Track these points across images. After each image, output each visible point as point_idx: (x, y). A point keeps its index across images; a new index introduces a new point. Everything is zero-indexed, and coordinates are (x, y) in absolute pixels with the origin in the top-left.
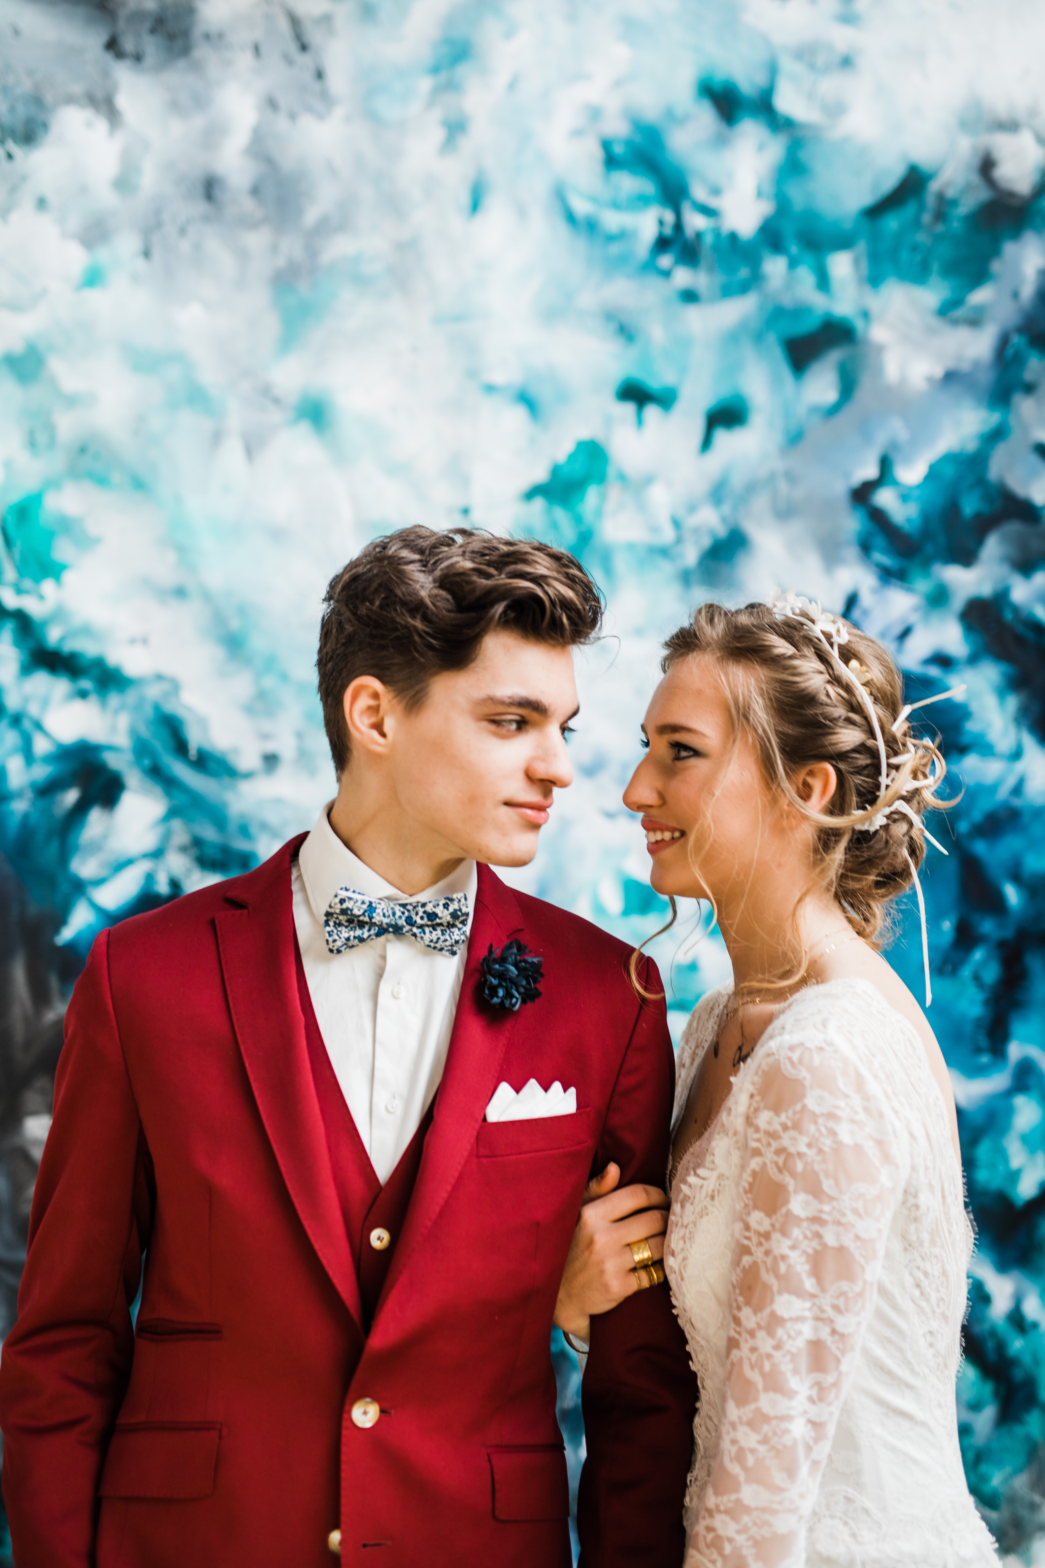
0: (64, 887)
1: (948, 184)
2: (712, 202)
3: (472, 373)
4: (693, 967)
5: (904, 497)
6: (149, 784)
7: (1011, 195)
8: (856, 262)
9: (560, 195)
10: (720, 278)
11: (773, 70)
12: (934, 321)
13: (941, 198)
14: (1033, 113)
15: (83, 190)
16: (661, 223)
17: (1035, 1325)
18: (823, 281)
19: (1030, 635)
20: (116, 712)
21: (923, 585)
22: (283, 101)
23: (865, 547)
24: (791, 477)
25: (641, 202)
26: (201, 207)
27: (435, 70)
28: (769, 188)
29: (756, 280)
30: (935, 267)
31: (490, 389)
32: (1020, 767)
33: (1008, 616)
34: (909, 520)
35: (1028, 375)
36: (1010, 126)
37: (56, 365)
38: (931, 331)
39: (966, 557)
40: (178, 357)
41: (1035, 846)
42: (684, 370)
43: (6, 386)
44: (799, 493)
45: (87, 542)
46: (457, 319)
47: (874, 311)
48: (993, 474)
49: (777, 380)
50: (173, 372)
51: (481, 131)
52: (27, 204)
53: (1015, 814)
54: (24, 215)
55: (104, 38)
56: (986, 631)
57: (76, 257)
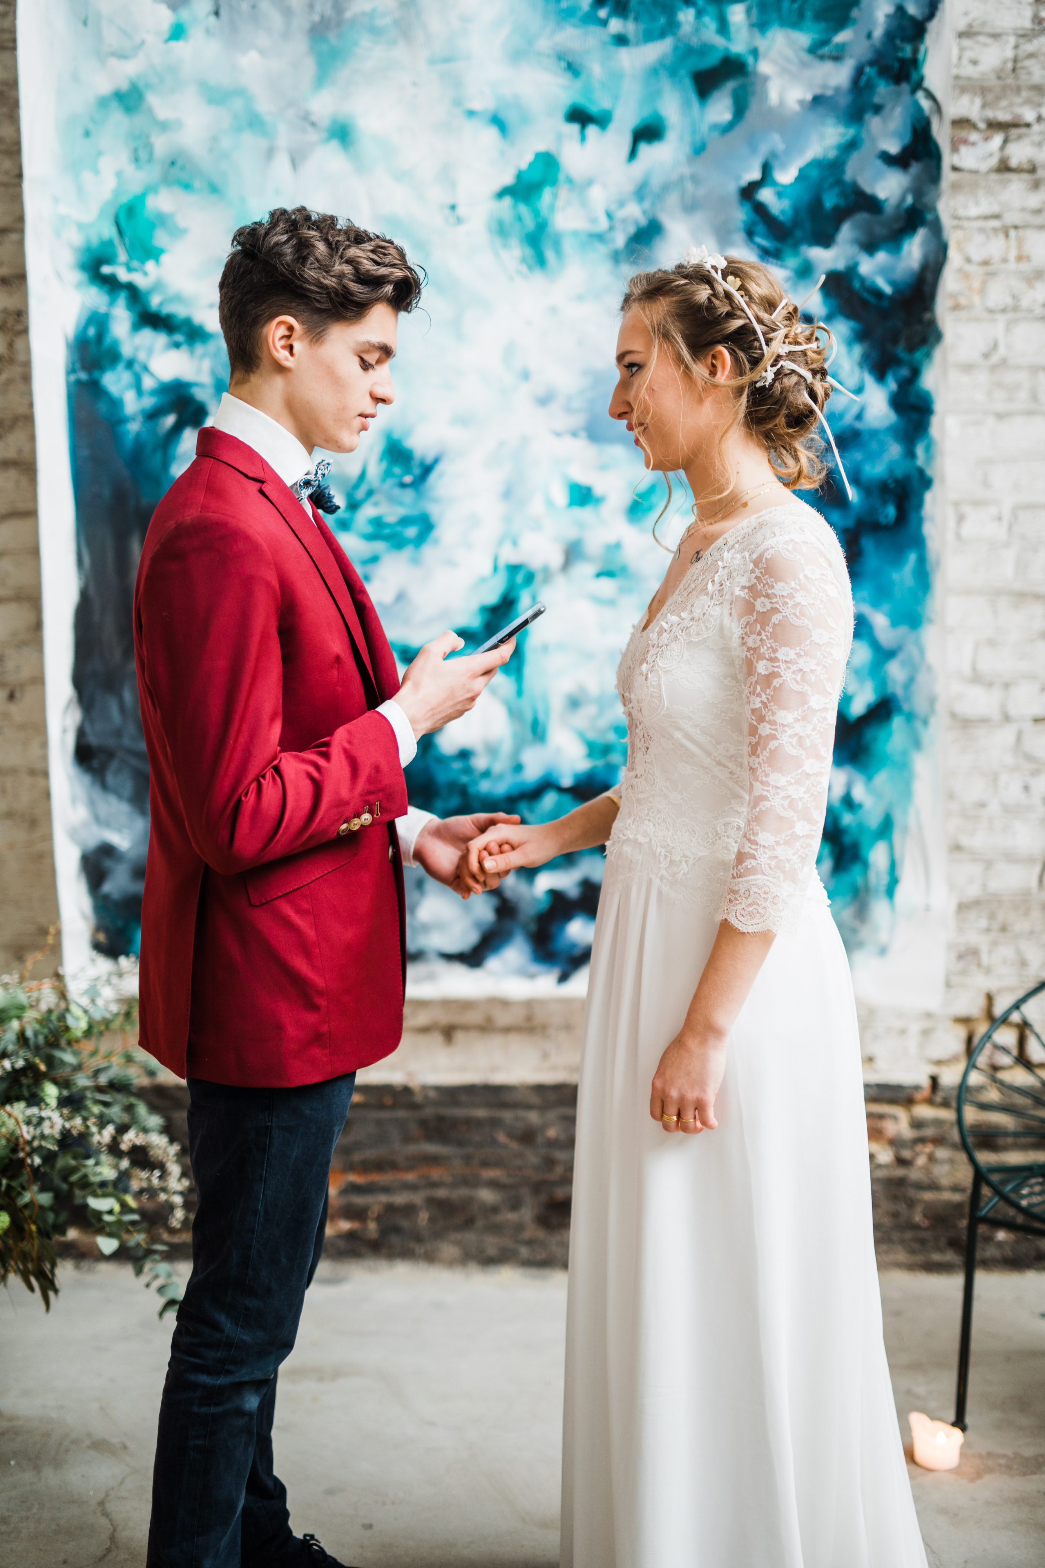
3: (457, 102)
4: (617, 546)
5: (780, 195)
8: (748, 11)
10: (642, 26)
12: (806, 57)
17: (860, 806)
18: (723, 27)
19: (872, 299)
20: (201, 358)
21: (792, 262)
23: (750, 233)
24: (695, 179)
29: (672, 27)
30: (809, 14)
31: (471, 113)
32: (862, 398)
33: (856, 285)
34: (783, 212)
35: (877, 100)
37: (152, 99)
38: (804, 65)
39: (826, 240)
40: (240, 92)
41: (872, 457)
42: (616, 98)
43: (117, 117)
44: (701, 192)
45: (178, 233)
46: (447, 60)
47: (761, 50)
48: (848, 176)
49: (686, 105)
50: (238, 104)
53: (858, 433)
56: (840, 297)
57: (164, 17)
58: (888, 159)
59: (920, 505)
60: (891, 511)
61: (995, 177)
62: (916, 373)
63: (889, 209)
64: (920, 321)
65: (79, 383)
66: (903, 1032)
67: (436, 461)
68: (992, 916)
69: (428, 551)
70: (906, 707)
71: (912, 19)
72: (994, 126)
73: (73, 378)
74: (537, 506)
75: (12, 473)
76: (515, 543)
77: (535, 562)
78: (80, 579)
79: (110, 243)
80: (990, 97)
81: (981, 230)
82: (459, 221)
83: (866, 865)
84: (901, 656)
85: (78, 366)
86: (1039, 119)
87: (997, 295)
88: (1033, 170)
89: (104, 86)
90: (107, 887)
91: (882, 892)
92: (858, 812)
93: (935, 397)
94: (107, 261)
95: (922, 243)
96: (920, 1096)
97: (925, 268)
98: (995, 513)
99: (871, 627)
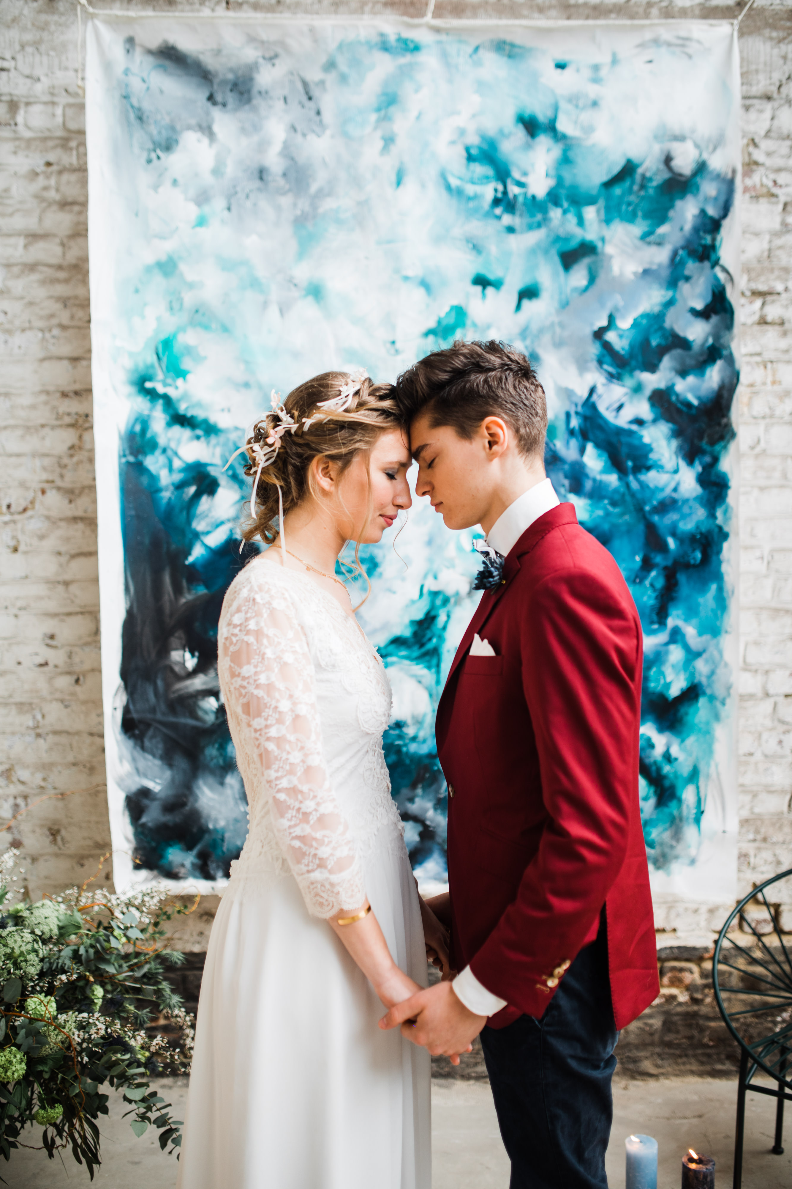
0: (190, 536)
1: (647, 169)
2: (523, 180)
3: (396, 271)
5: (621, 336)
6: (232, 483)
7: (681, 175)
8: (598, 212)
9: (443, 176)
10: (527, 220)
11: (556, 109)
12: (639, 243)
13: (643, 177)
14: (693, 131)
15: (197, 175)
16: (496, 190)
17: (676, 759)
18: (581, 222)
19: (684, 409)
20: (215, 446)
21: (629, 382)
22: (299, 128)
23: (600, 362)
25: (486, 179)
26: (257, 183)
27: (378, 110)
28: (552, 172)
29: (546, 220)
30: (640, 214)
31: (406, 278)
32: (677, 477)
33: (674, 398)
34: (622, 349)
35: (687, 272)
36: (680, 138)
37: (183, 267)
38: (637, 248)
39: (652, 367)
40: (245, 263)
41: (683, 517)
42: (507, 269)
43: (158, 280)
44: (566, 334)
45: (199, 359)
46: (389, 242)
47: (607, 237)
48: (667, 324)
49: (555, 273)
50: (243, 270)
51: (402, 143)
52: (168, 183)
53: (674, 501)
54: (166, 188)
55: (207, 94)
56: (662, 406)
57: (193, 211)
58: (697, 314)
59: (719, 551)
60: (698, 555)
61: (756, 328)
62: (716, 460)
63: (696, 347)
64: (719, 424)
65: (128, 463)
66: (696, 911)
68: (757, 832)
69: (374, 583)
70: (708, 691)
71: (712, 219)
72: (756, 294)
73: (124, 460)
74: (451, 551)
75: (80, 526)
76: (435, 578)
77: (450, 591)
78: (126, 603)
79: (152, 366)
80: (753, 275)
82: (397, 352)
83: (680, 801)
84: (704, 656)
85: (127, 452)
86: (786, 289)
87: (760, 407)
88: (782, 323)
89: (150, 258)
90: (144, 820)
91: (691, 820)
92: (675, 764)
93: (730, 476)
94: (150, 379)
95: (720, 371)
96: (707, 955)
97: (722, 387)
98: (758, 553)
99: (683, 636)
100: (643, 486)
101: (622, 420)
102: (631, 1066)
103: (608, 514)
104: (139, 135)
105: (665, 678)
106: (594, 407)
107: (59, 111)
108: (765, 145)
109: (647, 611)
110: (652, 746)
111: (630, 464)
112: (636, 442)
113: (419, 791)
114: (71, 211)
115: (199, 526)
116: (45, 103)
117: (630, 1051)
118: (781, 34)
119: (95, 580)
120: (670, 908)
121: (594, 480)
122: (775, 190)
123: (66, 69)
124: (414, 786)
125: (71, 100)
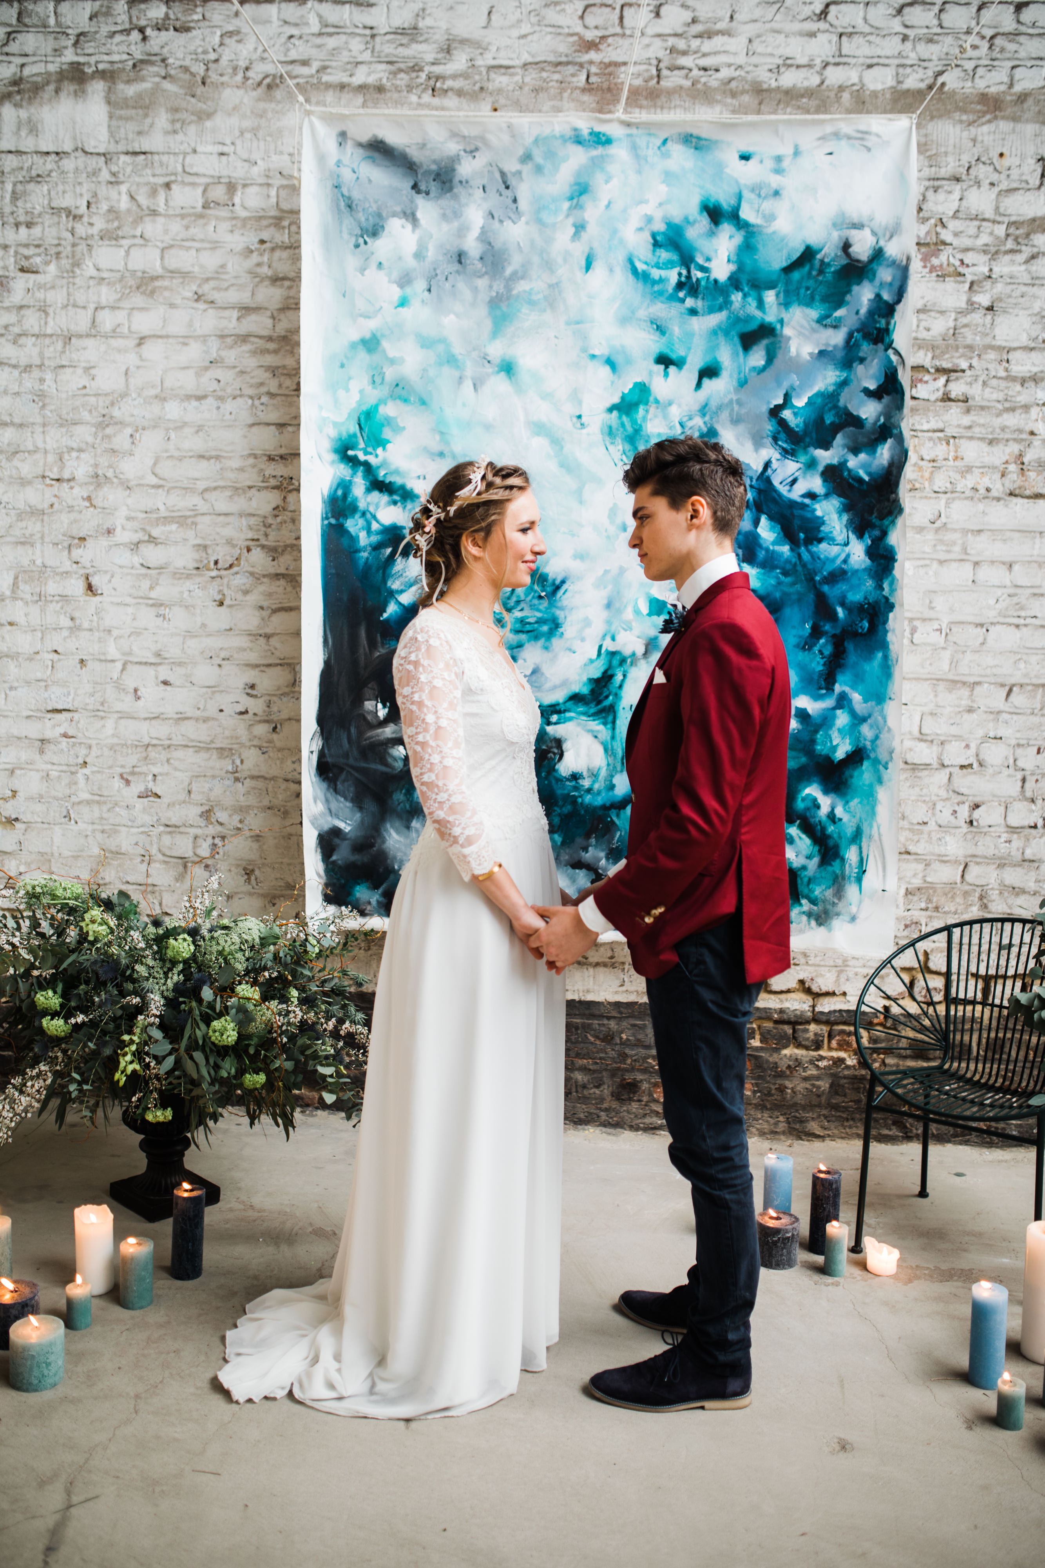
0: (386, 594)
1: (826, 255)
2: (706, 265)
3: (584, 350)
5: (795, 414)
7: (858, 261)
8: (778, 296)
9: (631, 261)
10: (707, 303)
11: (740, 197)
12: (815, 325)
13: (822, 262)
14: (871, 219)
15: (400, 258)
16: (680, 274)
17: (840, 820)
18: (761, 305)
19: (855, 484)
21: (803, 458)
22: (496, 215)
23: (775, 439)
24: (739, 403)
25: (671, 264)
26: (457, 266)
27: (571, 198)
28: (734, 258)
29: (727, 304)
30: (818, 298)
31: (593, 357)
32: (847, 549)
33: (846, 474)
34: (797, 426)
35: (862, 352)
36: (859, 226)
37: (385, 344)
38: (814, 330)
39: (826, 445)
40: (443, 340)
41: (852, 588)
42: (689, 349)
43: (362, 355)
44: (743, 411)
45: (398, 430)
46: (578, 323)
47: (785, 320)
48: (841, 404)
49: (735, 354)
50: (441, 348)
51: (592, 229)
52: (374, 266)
53: (844, 572)
54: (372, 272)
55: (412, 183)
56: (834, 481)
57: (395, 292)
58: (868, 393)
59: (886, 621)
60: (866, 624)
61: (940, 404)
62: (884, 534)
63: (868, 425)
64: (888, 500)
65: (330, 525)
67: (563, 582)
68: (929, 900)
69: (556, 643)
70: (872, 755)
71: (886, 303)
72: (940, 371)
73: (326, 522)
74: (629, 614)
75: (286, 583)
76: (613, 639)
77: (627, 652)
78: (324, 655)
79: (354, 436)
80: (938, 352)
81: (931, 439)
82: (583, 426)
83: (843, 860)
84: (869, 721)
85: (330, 514)
86: (971, 367)
87: (941, 482)
88: (966, 400)
89: (355, 335)
90: (334, 858)
91: (853, 879)
92: (839, 824)
93: (897, 550)
94: (352, 448)
95: (890, 448)
96: (876, 1021)
97: (891, 464)
98: (937, 627)
99: (850, 701)
100: (814, 557)
101: (796, 494)
102: (797, 1126)
103: (779, 583)
104: (348, 222)
105: (831, 742)
106: (768, 481)
107: (273, 193)
108: (953, 225)
109: (816, 677)
110: (818, 807)
111: (802, 535)
112: (809, 515)
113: (593, 841)
114: (282, 286)
115: (395, 585)
116: (261, 185)
117: (797, 1111)
118: (971, 117)
119: (298, 634)
120: (840, 972)
121: (767, 550)
122: (961, 270)
123: (281, 153)
124: (588, 836)
125: (285, 182)
